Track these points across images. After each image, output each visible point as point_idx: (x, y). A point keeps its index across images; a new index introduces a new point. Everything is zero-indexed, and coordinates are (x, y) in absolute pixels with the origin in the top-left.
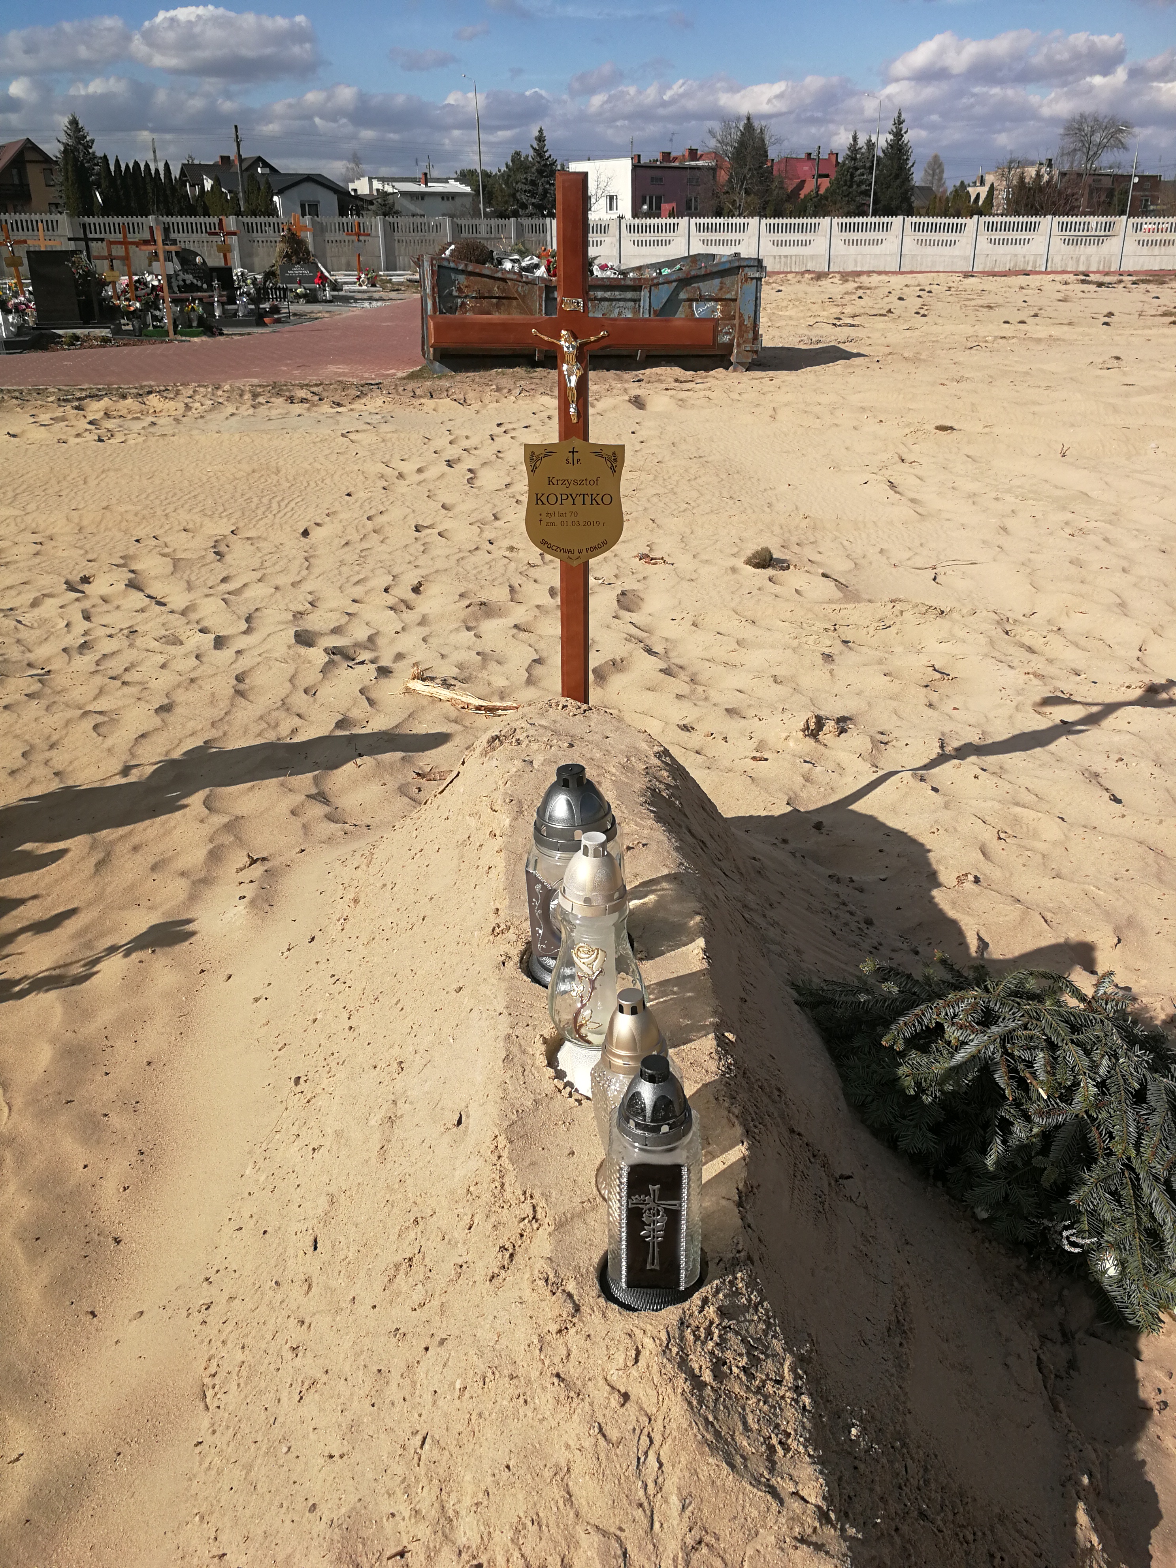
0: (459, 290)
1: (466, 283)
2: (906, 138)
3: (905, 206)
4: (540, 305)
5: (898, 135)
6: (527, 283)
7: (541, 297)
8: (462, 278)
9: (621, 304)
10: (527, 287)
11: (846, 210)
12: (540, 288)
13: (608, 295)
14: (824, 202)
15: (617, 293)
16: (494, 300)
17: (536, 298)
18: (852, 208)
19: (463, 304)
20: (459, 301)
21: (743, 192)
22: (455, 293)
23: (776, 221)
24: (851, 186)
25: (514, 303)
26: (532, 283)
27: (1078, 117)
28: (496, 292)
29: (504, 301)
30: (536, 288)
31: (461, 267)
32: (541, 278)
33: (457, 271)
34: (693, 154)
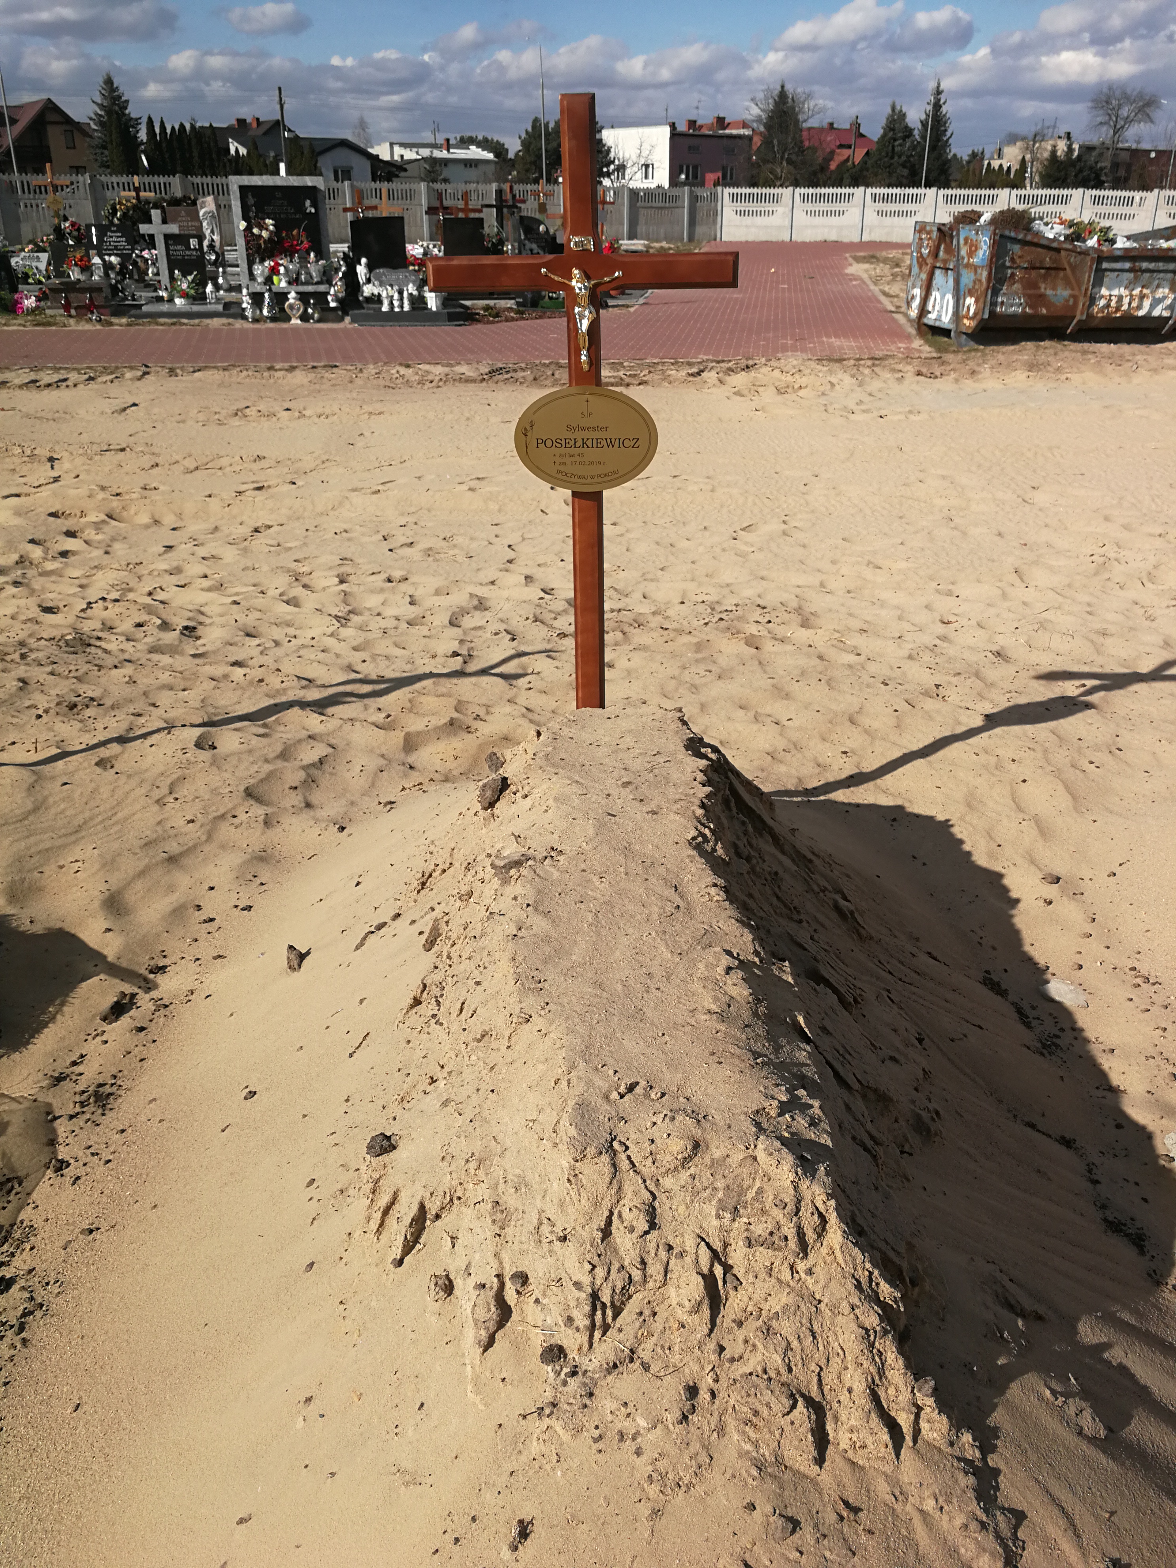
0: (1012, 260)
1: (1020, 253)
2: (944, 109)
3: (943, 178)
4: (1089, 276)
5: (937, 106)
6: (1080, 253)
7: (1091, 268)
8: (1017, 248)
9: (1162, 275)
10: (1079, 258)
11: (887, 181)
12: (1092, 259)
13: (1152, 266)
15: (1161, 264)
16: (1043, 271)
17: (1087, 269)
18: (894, 179)
19: (1013, 274)
20: (1009, 271)
21: (785, 163)
22: (1008, 264)
23: (811, 191)
25: (1061, 274)
26: (1085, 253)
27: (1105, 90)
28: (1048, 262)
29: (1053, 272)
30: (1088, 258)
31: (1020, 236)
32: (1093, 248)
33: (1015, 240)
34: (721, 122)
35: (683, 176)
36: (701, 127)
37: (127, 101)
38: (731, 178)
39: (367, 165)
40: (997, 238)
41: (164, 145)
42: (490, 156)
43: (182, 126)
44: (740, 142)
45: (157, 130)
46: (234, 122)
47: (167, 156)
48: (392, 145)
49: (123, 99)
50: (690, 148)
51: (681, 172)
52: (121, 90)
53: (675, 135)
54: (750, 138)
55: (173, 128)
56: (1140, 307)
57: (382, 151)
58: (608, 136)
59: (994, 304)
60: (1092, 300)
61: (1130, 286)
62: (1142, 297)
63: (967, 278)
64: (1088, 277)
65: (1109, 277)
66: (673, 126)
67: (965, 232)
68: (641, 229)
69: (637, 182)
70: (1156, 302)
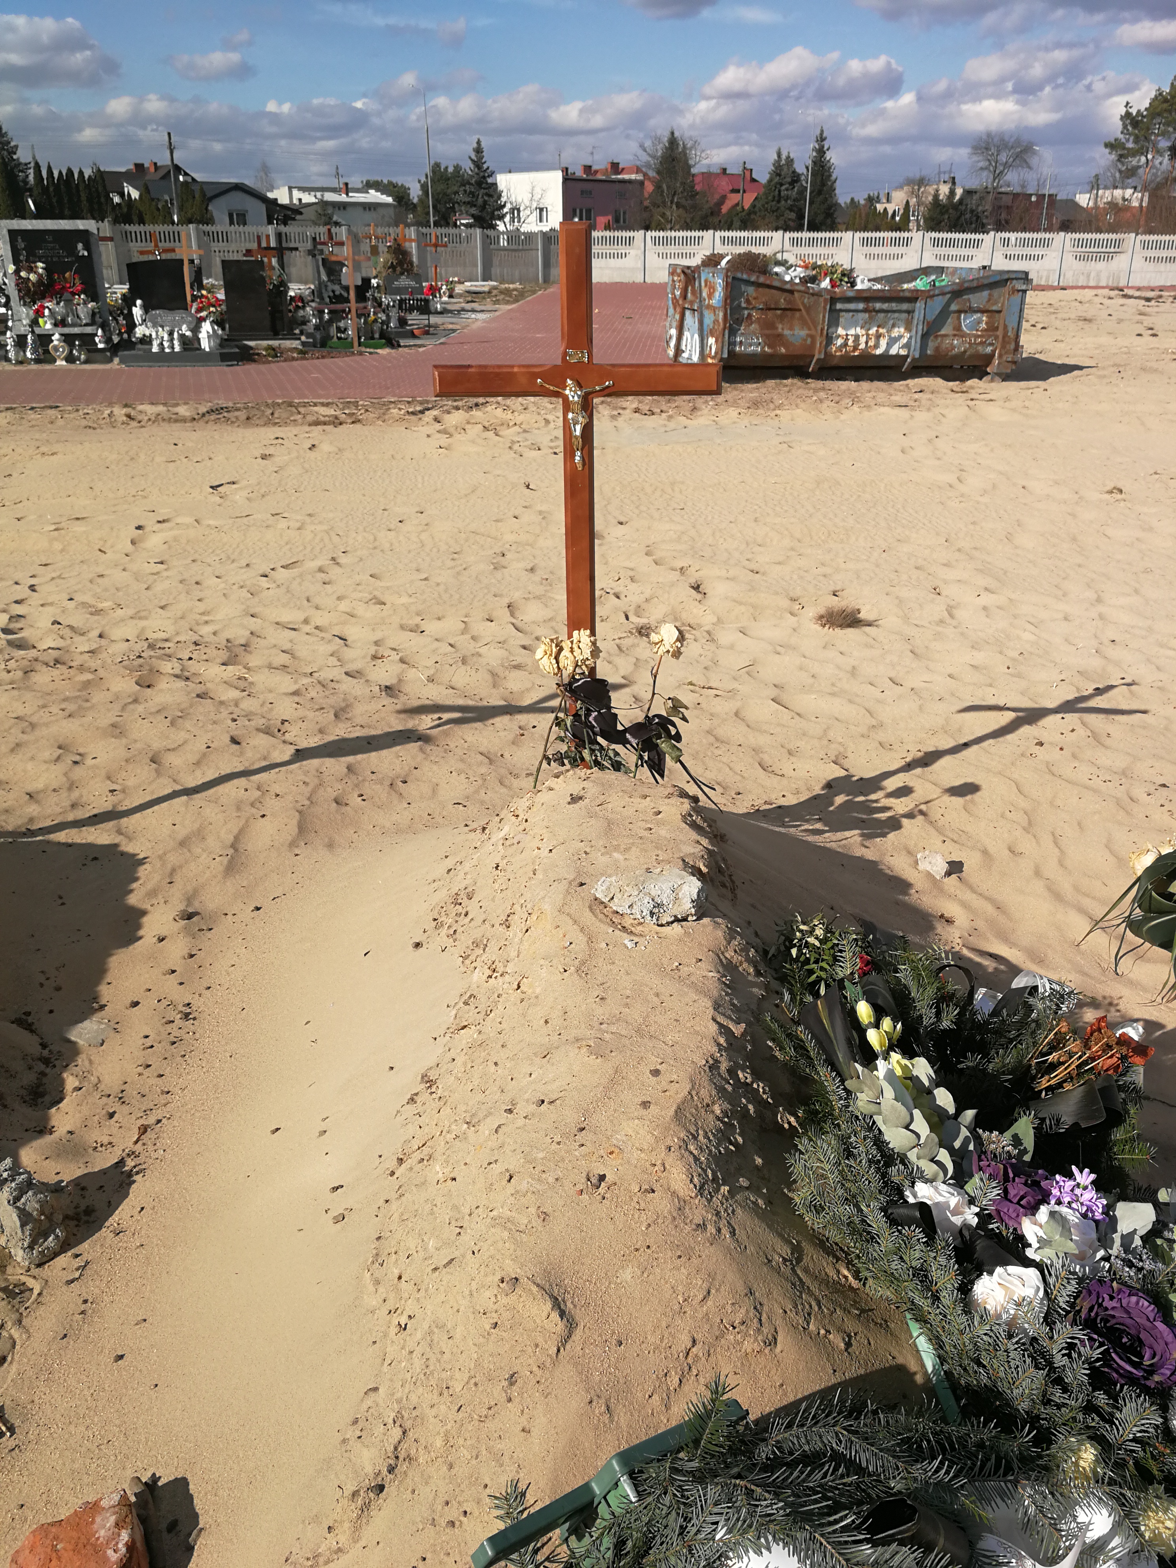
0: (748, 301)
1: (754, 295)
2: (828, 156)
3: (829, 221)
4: (824, 317)
5: (821, 152)
6: (813, 295)
7: (825, 308)
8: (751, 290)
9: (896, 315)
10: (812, 299)
12: (825, 300)
13: (885, 306)
14: (752, 216)
15: (894, 305)
16: (779, 312)
17: (821, 309)
19: (750, 315)
20: (746, 312)
21: (674, 207)
22: (744, 305)
24: (779, 202)
25: (797, 314)
26: (818, 294)
27: (984, 137)
28: (782, 303)
29: (788, 313)
30: (822, 299)
31: (753, 279)
32: (825, 289)
33: (748, 282)
34: (615, 167)
35: (576, 220)
36: (596, 172)
37: (16, 147)
38: (624, 222)
39: (263, 207)
40: (730, 280)
41: (51, 189)
42: (390, 200)
43: (70, 172)
44: (630, 187)
45: (44, 174)
46: (132, 167)
47: (54, 200)
48: (290, 188)
49: (12, 144)
50: (582, 192)
51: (574, 215)
52: (10, 135)
53: (569, 180)
54: (641, 183)
55: (60, 173)
56: (877, 346)
57: (281, 195)
58: (503, 181)
59: (732, 344)
60: (829, 340)
61: (866, 326)
62: (878, 336)
63: (709, 319)
64: (822, 317)
65: (844, 318)
66: (565, 170)
67: (706, 275)
68: (495, 271)
69: (531, 225)
70: (892, 341)
